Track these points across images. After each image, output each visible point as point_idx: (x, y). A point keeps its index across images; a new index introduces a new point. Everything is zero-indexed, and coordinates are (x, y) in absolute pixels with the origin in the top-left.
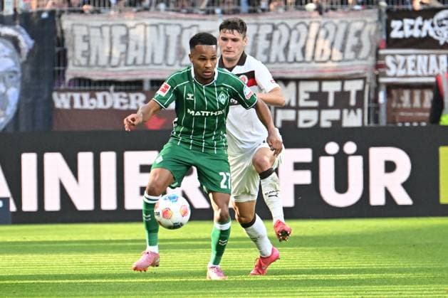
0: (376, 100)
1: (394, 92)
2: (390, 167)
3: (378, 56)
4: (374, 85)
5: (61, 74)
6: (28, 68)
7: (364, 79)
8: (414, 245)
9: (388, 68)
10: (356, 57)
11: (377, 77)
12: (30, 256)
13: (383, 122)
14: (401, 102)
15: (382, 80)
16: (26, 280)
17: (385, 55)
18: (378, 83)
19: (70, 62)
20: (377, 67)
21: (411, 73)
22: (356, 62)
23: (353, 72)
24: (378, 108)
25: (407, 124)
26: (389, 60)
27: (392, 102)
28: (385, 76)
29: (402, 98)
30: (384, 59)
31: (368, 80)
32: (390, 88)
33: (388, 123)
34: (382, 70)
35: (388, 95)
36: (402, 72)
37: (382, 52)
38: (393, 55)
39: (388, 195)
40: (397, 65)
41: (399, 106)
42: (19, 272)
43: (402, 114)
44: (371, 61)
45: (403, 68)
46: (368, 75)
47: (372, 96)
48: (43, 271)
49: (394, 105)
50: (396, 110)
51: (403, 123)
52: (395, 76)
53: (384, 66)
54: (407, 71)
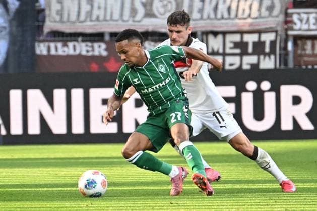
0: (285, 48)
1: (299, 42)
2: (297, 100)
3: (287, 14)
4: (284, 36)
5: (40, 28)
6: (14, 23)
7: (276, 32)
8: (316, 162)
9: (295, 24)
10: (270, 15)
11: (286, 30)
12: (16, 170)
13: (291, 65)
14: (304, 50)
15: (290, 33)
16: (14, 188)
17: (292, 14)
18: (287, 36)
19: (47, 19)
20: (286, 22)
21: (313, 27)
22: (270, 19)
23: (267, 26)
24: (287, 54)
25: (310, 67)
26: (295, 18)
27: (298, 50)
28: (292, 29)
29: (306, 47)
30: (291, 17)
31: (279, 33)
32: (297, 39)
33: (295, 66)
34: (290, 25)
35: (295, 44)
36: (305, 27)
37: (290, 11)
38: (299, 14)
39: (295, 122)
40: (301, 20)
41: (303, 52)
42: (9, 182)
43: (306, 59)
44: (281, 18)
45: (306, 23)
46: (279, 28)
47: (282, 45)
48: (28, 181)
49: (299, 52)
50: (301, 56)
51: (307, 66)
52: (300, 30)
53: (292, 22)
54: (309, 26)
